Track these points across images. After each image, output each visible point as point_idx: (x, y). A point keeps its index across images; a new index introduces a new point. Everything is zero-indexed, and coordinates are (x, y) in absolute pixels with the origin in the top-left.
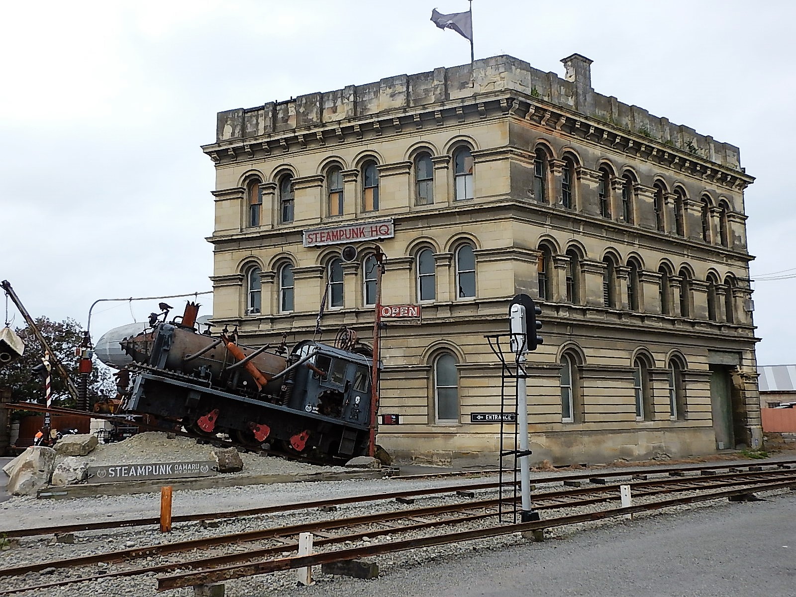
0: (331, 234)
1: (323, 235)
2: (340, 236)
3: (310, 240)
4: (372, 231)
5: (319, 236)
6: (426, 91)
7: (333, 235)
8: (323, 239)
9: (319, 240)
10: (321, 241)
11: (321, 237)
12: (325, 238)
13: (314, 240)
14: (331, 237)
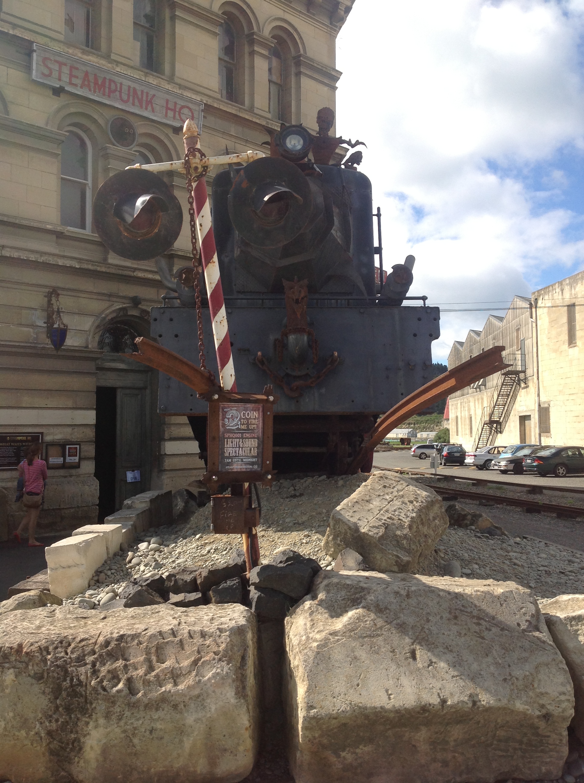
0: (91, 78)
1: (75, 72)
2: (110, 91)
3: (46, 72)
4: (167, 108)
5: (66, 70)
7: (96, 83)
8: (74, 81)
9: (65, 78)
10: (71, 83)
11: (71, 76)
12: (78, 82)
13: (55, 74)
14: (92, 85)
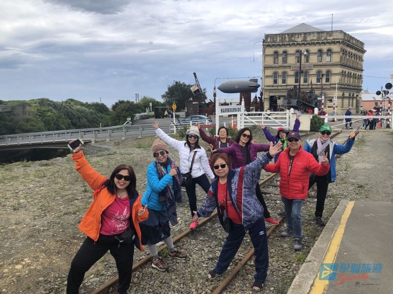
3: (292, 68)
4: (308, 67)
6: (322, 36)
9: (295, 68)
14: (298, 68)
